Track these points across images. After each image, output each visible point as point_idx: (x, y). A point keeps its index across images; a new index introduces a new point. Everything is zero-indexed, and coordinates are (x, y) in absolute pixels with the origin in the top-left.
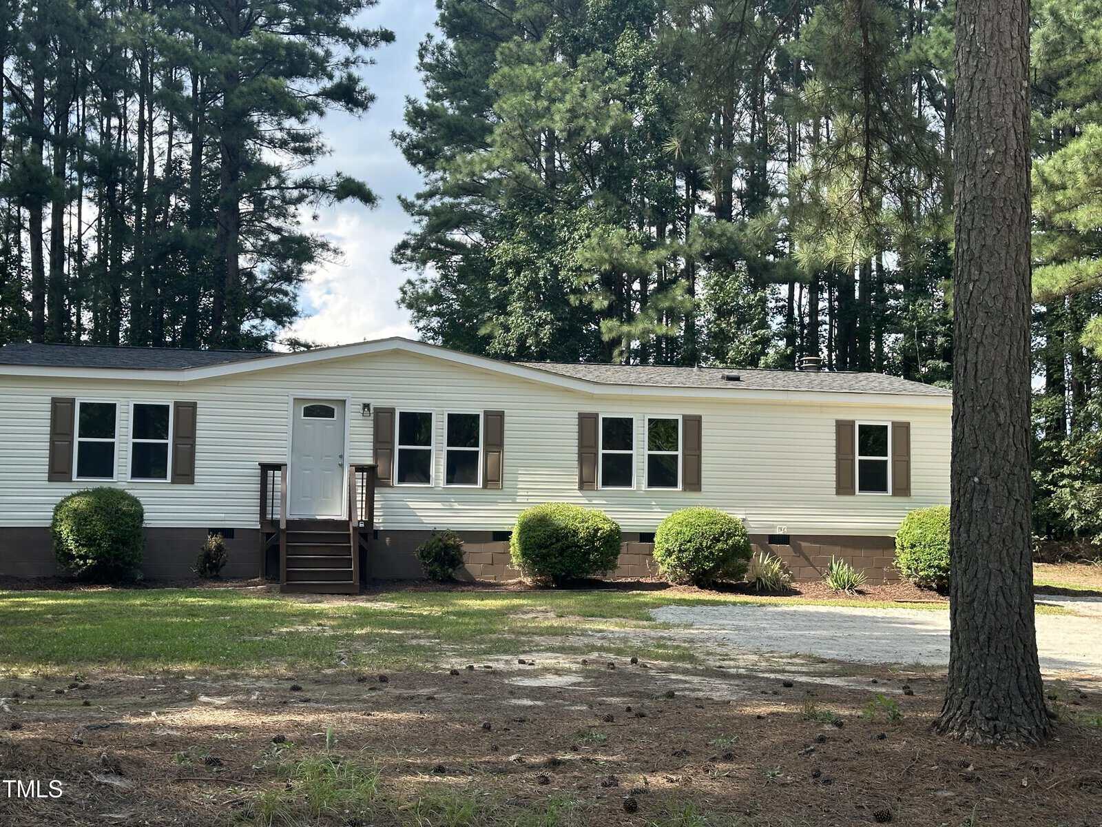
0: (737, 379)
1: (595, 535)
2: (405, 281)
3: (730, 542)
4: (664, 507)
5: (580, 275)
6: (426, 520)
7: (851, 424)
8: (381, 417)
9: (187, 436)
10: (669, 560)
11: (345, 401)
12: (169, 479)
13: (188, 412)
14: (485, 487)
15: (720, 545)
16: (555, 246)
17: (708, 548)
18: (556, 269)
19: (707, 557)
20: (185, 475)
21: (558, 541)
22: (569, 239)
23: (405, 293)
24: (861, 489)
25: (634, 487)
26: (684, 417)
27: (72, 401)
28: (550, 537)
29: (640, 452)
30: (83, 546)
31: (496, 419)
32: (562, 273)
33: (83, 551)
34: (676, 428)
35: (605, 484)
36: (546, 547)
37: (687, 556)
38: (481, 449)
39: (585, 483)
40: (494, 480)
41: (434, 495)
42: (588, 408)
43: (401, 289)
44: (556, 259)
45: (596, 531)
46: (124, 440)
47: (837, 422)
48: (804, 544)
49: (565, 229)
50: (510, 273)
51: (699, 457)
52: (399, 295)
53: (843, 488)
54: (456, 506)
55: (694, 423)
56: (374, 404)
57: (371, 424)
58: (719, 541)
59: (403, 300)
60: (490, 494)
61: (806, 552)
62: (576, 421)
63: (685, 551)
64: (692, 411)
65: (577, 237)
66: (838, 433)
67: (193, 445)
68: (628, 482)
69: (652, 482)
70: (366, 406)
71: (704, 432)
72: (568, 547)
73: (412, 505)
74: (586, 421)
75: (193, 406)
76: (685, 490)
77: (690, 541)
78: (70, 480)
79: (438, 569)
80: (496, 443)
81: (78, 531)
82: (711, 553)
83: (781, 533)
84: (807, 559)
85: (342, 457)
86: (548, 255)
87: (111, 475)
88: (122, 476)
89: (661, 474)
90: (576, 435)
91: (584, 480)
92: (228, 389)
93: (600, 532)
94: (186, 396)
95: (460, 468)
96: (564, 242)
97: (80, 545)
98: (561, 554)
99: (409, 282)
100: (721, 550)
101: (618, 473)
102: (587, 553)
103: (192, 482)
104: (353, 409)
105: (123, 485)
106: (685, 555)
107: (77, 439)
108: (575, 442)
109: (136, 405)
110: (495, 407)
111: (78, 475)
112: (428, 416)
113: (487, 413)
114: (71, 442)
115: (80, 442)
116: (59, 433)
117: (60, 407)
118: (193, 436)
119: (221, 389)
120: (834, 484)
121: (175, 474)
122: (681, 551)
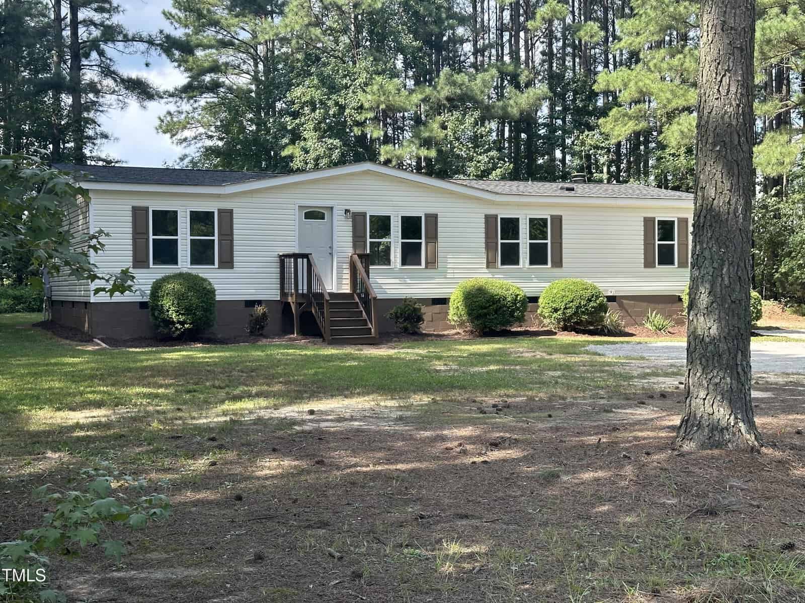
0: (573, 189)
1: (516, 300)
2: (165, 113)
3: (598, 302)
4: (541, 279)
5: (361, 113)
6: (388, 291)
7: (653, 220)
8: (357, 218)
9: (228, 235)
10: (555, 315)
11: (332, 208)
12: (216, 265)
13: (227, 215)
14: (426, 267)
15: (592, 304)
16: (339, 91)
17: (585, 306)
18: (342, 108)
19: (583, 312)
20: (227, 262)
21: (494, 304)
22: (351, 85)
23: (162, 121)
24: (659, 263)
25: (521, 265)
26: (552, 216)
27: (146, 209)
28: (488, 301)
29: (524, 241)
30: (182, 314)
31: (433, 219)
32: (347, 111)
33: (182, 318)
34: (545, 225)
35: (503, 263)
36: (485, 308)
37: (569, 312)
38: (423, 241)
39: (490, 264)
40: (432, 263)
41: (392, 274)
42: (492, 211)
43: (160, 118)
44: (341, 101)
45: (517, 296)
46: (184, 238)
47: (645, 218)
48: (625, 301)
49: (348, 78)
50: (307, 110)
51: (561, 244)
52: (158, 122)
53: (649, 264)
54: (408, 281)
55: (558, 221)
56: (354, 209)
57: (350, 224)
58: (591, 301)
59: (161, 127)
60: (430, 272)
61: (626, 307)
62: (483, 220)
63: (569, 308)
64: (556, 212)
65: (358, 84)
66: (645, 226)
67: (232, 241)
68: (517, 263)
69: (532, 262)
70: (347, 211)
71: (564, 227)
72: (501, 308)
73: (380, 281)
74: (490, 220)
75: (231, 212)
76: (552, 266)
77: (572, 302)
78: (149, 268)
79: (409, 326)
80: (433, 237)
81: (178, 304)
82: (587, 309)
83: (611, 294)
84: (627, 312)
85: (331, 248)
86: (334, 97)
87: (176, 263)
88: (184, 263)
89: (538, 256)
90: (483, 230)
91: (490, 261)
92: (254, 200)
93: (519, 297)
94: (225, 205)
95: (410, 255)
96: (346, 87)
97: (180, 314)
98: (496, 313)
99: (169, 113)
100: (593, 307)
101: (510, 256)
102: (513, 311)
103: (232, 267)
104: (338, 213)
105: (185, 270)
106: (568, 311)
107: (151, 237)
108: (483, 235)
109: (191, 212)
110: (432, 211)
111: (154, 264)
112: (388, 218)
113: (427, 216)
114: (148, 239)
115: (153, 239)
116: (138, 233)
117: (138, 214)
118: (232, 234)
119: (250, 200)
120: (643, 261)
121: (220, 262)
122: (566, 308)
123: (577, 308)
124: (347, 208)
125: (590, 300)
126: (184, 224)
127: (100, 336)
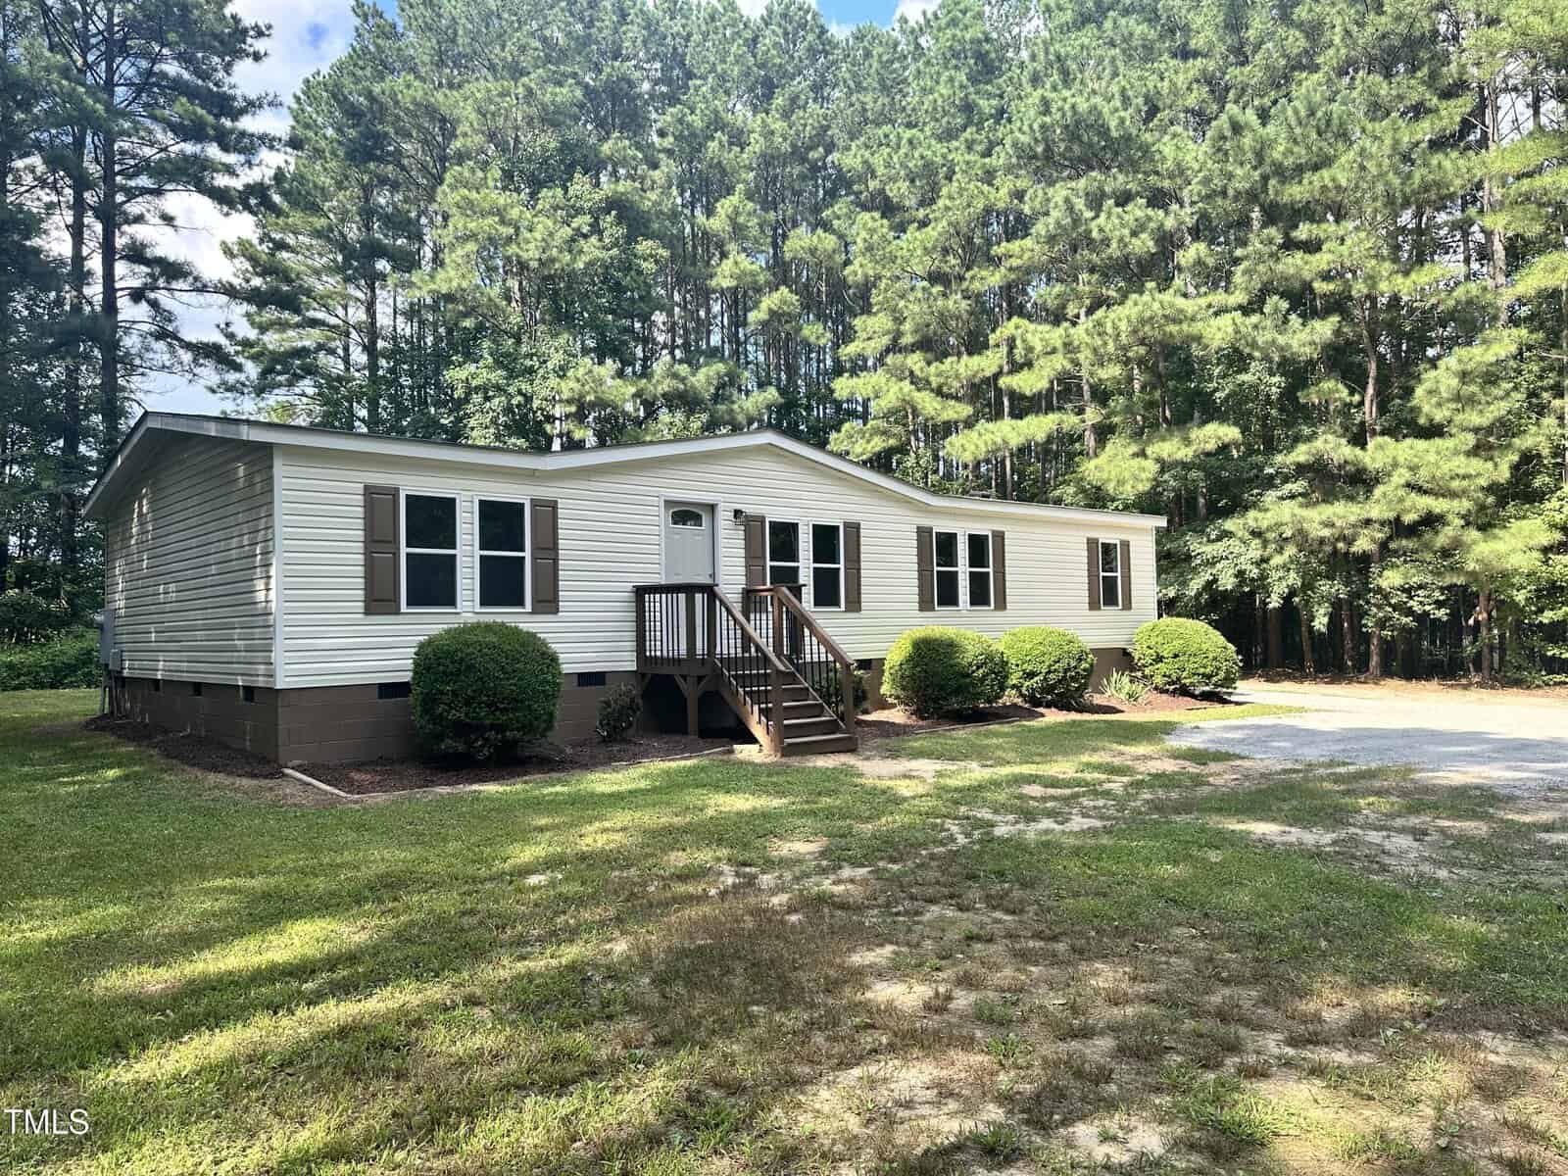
4: (983, 627)
7: (1097, 540)
8: (752, 527)
9: (548, 549)
11: (714, 506)
12: (528, 607)
13: (547, 511)
14: (849, 610)
20: (548, 602)
24: (1104, 603)
25: (964, 607)
26: (992, 532)
27: (394, 492)
29: (964, 569)
31: (854, 531)
34: (987, 544)
35: (942, 603)
38: (841, 566)
39: (924, 603)
40: (855, 602)
42: (926, 522)
46: (468, 552)
47: (1088, 539)
51: (1004, 573)
53: (1094, 602)
55: (999, 539)
57: (742, 534)
60: (855, 617)
62: (915, 536)
64: (997, 527)
66: (1089, 550)
67: (556, 560)
68: (956, 603)
69: (975, 602)
70: (737, 513)
71: (1007, 548)
74: (923, 535)
75: (553, 506)
76: (996, 608)
78: (397, 612)
80: (854, 558)
85: (712, 576)
87: (453, 603)
88: (468, 602)
90: (915, 551)
91: (924, 599)
92: (593, 485)
94: (545, 492)
101: (948, 592)
103: (556, 611)
104: (724, 517)
105: (471, 619)
106: (1051, 676)
107: (404, 550)
108: (915, 559)
109: (481, 502)
110: (853, 518)
111: (409, 604)
112: (795, 526)
113: (847, 525)
114: (396, 555)
115: (408, 554)
116: (377, 540)
117: (377, 501)
118: (555, 548)
119: (584, 484)
120: (1087, 600)
121: (535, 601)
122: (1049, 672)
123: (1066, 671)
124: (738, 507)
125: (1080, 660)
126: (467, 526)
127: (297, 762)
